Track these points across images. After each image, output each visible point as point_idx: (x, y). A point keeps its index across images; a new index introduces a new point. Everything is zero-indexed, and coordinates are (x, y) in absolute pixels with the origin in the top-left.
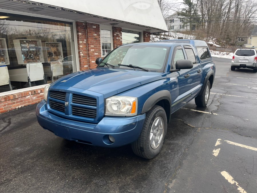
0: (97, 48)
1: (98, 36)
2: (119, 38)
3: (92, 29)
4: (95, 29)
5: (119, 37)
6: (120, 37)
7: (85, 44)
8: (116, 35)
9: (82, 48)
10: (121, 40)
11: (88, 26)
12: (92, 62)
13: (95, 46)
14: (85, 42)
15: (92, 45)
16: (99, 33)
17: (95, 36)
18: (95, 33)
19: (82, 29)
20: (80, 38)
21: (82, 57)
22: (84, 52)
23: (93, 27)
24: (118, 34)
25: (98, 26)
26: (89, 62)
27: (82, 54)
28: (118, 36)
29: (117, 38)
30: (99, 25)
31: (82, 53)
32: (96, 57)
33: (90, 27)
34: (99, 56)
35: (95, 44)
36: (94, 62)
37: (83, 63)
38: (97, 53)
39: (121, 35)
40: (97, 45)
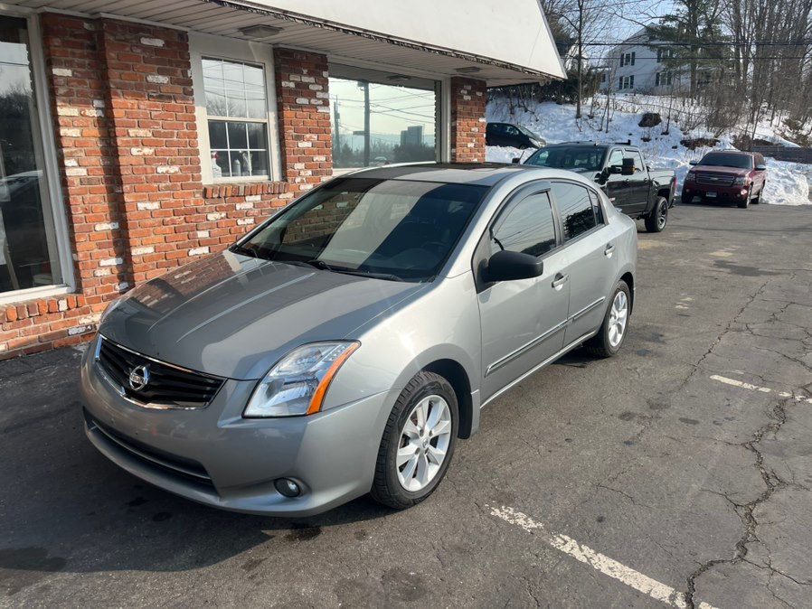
0: (170, 144)
1: (179, 89)
2: (313, 101)
3: (139, 51)
4: (156, 50)
5: (312, 95)
6: (320, 95)
7: (97, 121)
8: (292, 85)
9: (78, 143)
10: (321, 110)
11: (109, 37)
12: (141, 206)
13: (157, 134)
14: (98, 114)
15: (142, 126)
16: (184, 74)
17: (156, 86)
18: (161, 72)
19: (78, 51)
20: (61, 91)
21: (82, 183)
22: (92, 159)
23: (145, 41)
24: (307, 85)
25: (176, 39)
26: (121, 207)
27: (83, 172)
28: (302, 89)
29: (301, 101)
30: (183, 36)
31: (79, 166)
32: (168, 183)
33: (126, 40)
34: (188, 178)
35: (158, 124)
36: (156, 206)
37: (86, 211)
38: (173, 163)
39: (321, 88)
40: (171, 126)
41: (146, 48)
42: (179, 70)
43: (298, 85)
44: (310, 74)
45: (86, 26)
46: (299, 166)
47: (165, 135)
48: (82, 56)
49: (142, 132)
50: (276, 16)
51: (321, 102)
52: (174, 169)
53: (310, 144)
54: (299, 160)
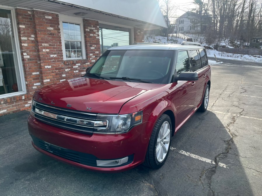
0: (54, 48)
1: (56, 31)
2: (95, 35)
3: (45, 20)
4: (50, 20)
5: (94, 33)
6: (97, 33)
7: (32, 41)
8: (89, 30)
9: (27, 48)
10: (97, 37)
11: (36, 16)
12: (46, 67)
13: (50, 45)
14: (33, 39)
15: (46, 42)
16: (58, 27)
17: (50, 31)
18: (51, 26)
19: (27, 20)
20: (22, 32)
21: (28, 60)
22: (31, 53)
23: (46, 17)
24: (93, 30)
25: (55, 16)
26: (40, 67)
27: (28, 57)
28: (91, 31)
29: (91, 35)
30: (57, 15)
31: (28, 55)
32: (54, 60)
33: (41, 17)
34: (59, 58)
35: (50, 42)
36: (50, 67)
37: (29, 69)
38: (55, 54)
39: (97, 31)
40: (54, 43)
41: (47, 19)
42: (56, 26)
43: (90, 30)
44: (94, 27)
45: (29, 12)
46: (91, 55)
47: (53, 45)
48: (28, 22)
49: (46, 45)
50: (87, 10)
51: (97, 35)
52: (55, 56)
53: (94, 48)
54: (91, 53)
